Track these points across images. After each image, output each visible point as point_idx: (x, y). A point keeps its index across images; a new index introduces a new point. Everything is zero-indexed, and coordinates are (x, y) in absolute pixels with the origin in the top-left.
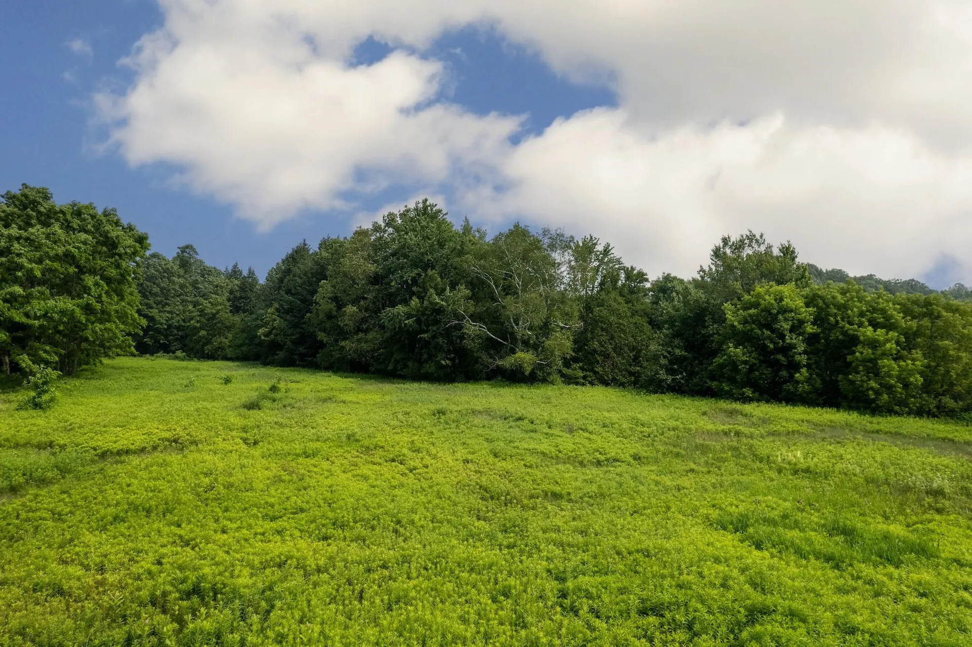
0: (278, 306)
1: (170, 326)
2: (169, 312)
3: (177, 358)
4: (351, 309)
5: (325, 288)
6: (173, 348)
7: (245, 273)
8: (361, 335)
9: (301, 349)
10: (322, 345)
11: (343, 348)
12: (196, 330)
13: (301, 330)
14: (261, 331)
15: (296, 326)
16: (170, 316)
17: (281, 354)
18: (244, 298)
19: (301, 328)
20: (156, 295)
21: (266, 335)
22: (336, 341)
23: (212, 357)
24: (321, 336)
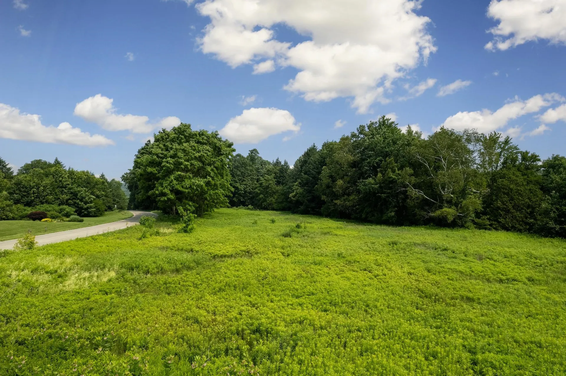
0: (300, 181)
1: (245, 192)
2: (245, 185)
3: (249, 209)
4: (340, 182)
5: (325, 171)
6: (247, 204)
7: (283, 163)
8: (346, 197)
9: (313, 205)
10: (324, 202)
11: (336, 204)
12: (258, 194)
13: (313, 194)
14: (291, 195)
15: (309, 192)
16: (245, 186)
17: (302, 207)
18: (282, 177)
19: (313, 193)
20: (238, 176)
21: (294, 197)
22: (332, 200)
23: (265, 208)
24: (324, 197)
